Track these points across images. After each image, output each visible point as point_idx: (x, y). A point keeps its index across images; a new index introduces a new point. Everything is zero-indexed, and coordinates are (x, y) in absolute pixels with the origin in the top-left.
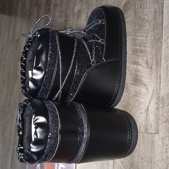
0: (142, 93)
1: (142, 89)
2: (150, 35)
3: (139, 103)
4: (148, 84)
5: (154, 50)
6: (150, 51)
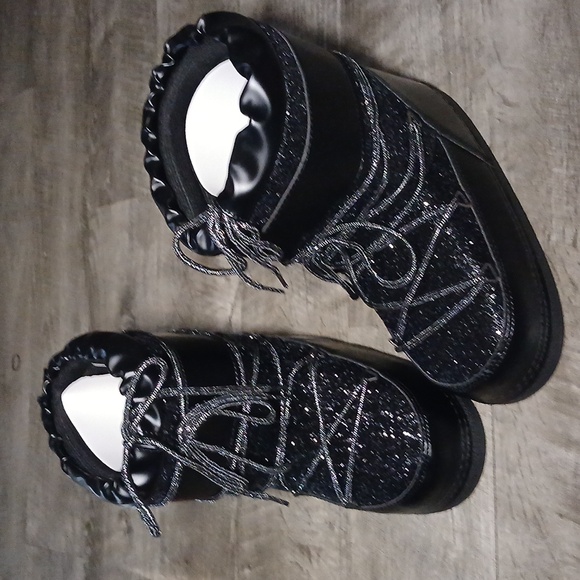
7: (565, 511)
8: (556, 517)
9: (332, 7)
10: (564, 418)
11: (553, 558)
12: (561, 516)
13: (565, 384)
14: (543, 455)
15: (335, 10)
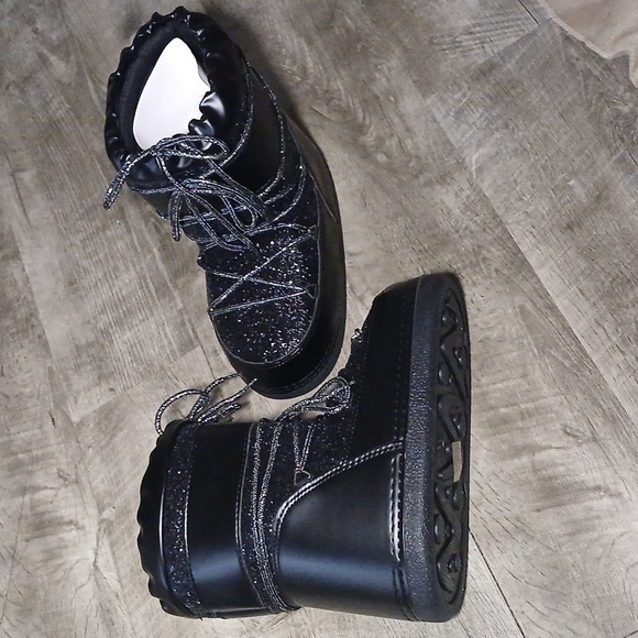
0: (600, 514)
1: (595, 504)
2: (537, 366)
3: (604, 546)
4: (608, 482)
5: (578, 394)
6: (562, 404)
7: (539, 504)
8: (535, 514)
9: (149, 257)
10: (504, 436)
11: (548, 548)
12: (539, 510)
13: (493, 412)
14: (500, 475)
15: (154, 257)
